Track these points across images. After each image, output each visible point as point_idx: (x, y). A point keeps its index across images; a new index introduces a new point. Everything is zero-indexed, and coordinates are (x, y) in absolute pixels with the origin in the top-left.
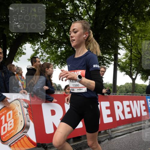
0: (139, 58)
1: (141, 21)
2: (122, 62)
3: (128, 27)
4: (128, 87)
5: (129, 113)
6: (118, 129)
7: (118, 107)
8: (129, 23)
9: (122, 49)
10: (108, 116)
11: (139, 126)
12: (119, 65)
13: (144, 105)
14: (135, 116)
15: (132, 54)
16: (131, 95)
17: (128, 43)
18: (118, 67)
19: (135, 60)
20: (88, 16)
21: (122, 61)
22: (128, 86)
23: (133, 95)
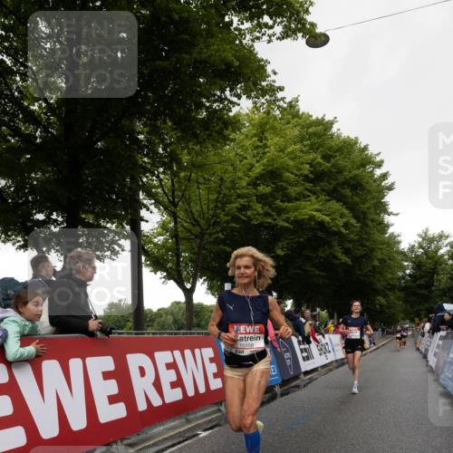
0: (196, 237)
1: (189, 141)
2: (155, 244)
3: (161, 151)
4: (181, 314)
5: (173, 385)
6: (149, 435)
7: (142, 372)
8: (162, 141)
9: (148, 209)
10: (113, 400)
11: (206, 419)
12: (146, 253)
13: (212, 360)
14: (191, 393)
15: (179, 225)
16: (187, 334)
17: (165, 192)
18: (143, 258)
19: (188, 240)
20: (44, 105)
21: (156, 240)
22: (180, 310)
23: (191, 334)
